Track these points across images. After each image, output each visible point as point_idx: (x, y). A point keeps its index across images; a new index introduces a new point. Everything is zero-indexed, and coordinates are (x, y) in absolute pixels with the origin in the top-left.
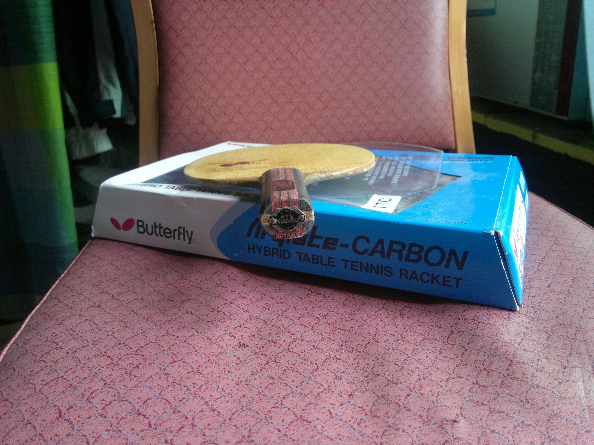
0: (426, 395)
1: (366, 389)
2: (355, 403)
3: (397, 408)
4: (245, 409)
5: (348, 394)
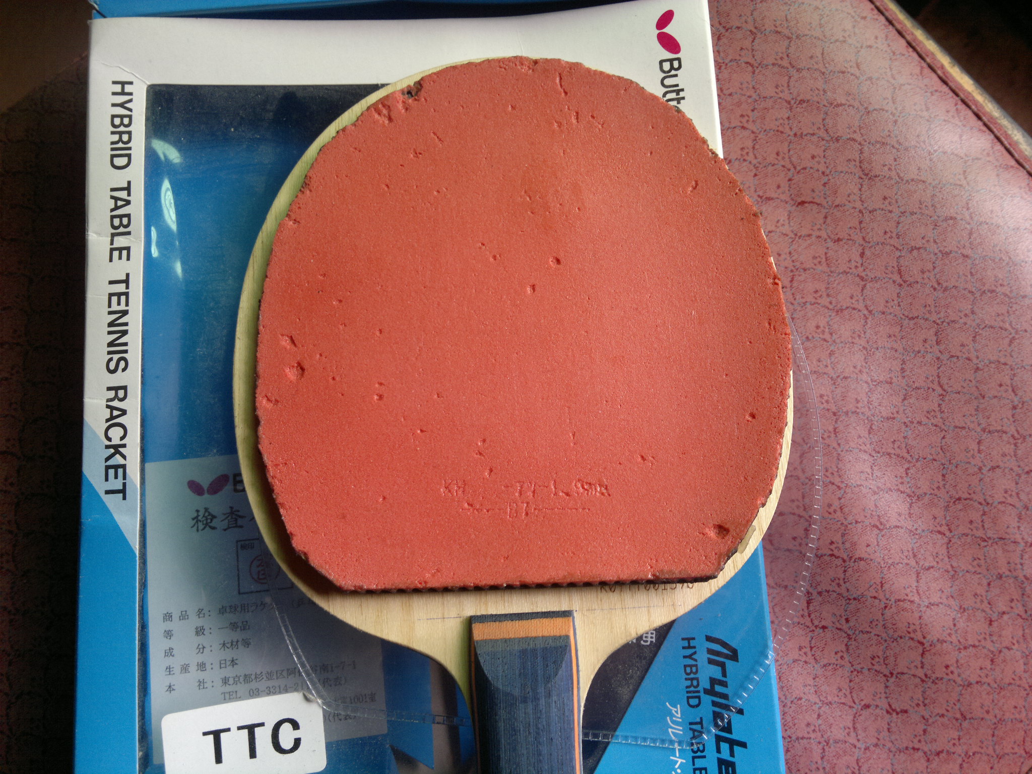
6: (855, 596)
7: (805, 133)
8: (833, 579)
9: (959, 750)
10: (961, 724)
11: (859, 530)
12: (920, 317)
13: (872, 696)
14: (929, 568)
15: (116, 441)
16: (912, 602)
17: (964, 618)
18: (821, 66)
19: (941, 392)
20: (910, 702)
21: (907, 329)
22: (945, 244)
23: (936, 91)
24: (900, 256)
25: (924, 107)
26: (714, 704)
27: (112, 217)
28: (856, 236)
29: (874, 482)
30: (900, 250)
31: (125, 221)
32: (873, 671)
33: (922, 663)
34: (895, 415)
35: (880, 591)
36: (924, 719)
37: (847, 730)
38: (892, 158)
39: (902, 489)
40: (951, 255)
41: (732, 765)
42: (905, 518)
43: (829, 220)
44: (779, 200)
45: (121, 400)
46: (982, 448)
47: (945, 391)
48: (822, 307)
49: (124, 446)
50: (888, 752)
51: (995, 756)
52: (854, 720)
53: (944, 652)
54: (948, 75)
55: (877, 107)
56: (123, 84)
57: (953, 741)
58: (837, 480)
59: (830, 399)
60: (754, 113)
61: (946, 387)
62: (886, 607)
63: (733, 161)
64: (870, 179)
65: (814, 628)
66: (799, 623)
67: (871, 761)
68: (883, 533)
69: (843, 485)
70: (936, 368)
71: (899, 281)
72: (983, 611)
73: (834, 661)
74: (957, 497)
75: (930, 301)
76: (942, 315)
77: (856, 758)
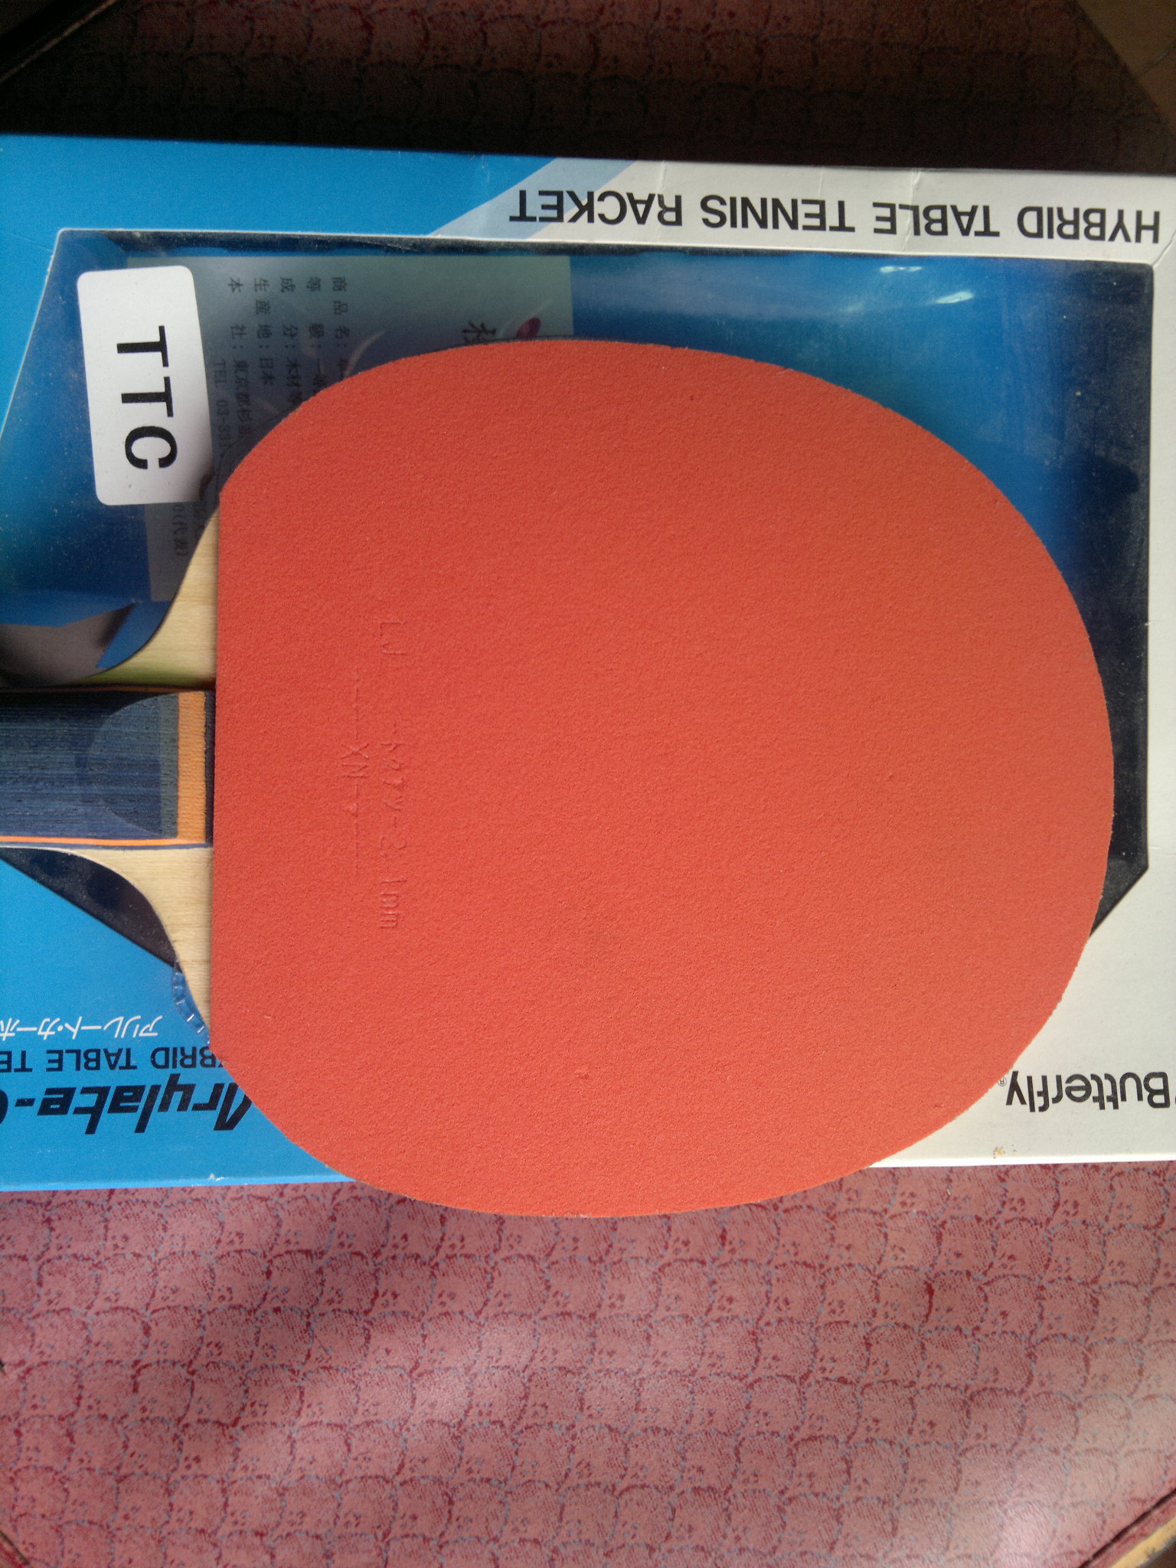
6: (313, 1325)
7: (1043, 1303)
8: (340, 1293)
9: (74, 1467)
10: (110, 1474)
11: (411, 1340)
12: (738, 1464)
13: (162, 1340)
14: (349, 1446)
15: (599, 207)
16: (299, 1413)
17: (269, 1494)
18: (1152, 1337)
19: (619, 1488)
20: (149, 1397)
21: (720, 1442)
22: (854, 1514)
23: (1104, 1522)
24: (837, 1441)
25: (1079, 1499)
26: (155, 1089)
27: (943, 209)
28: (872, 1373)
29: (484, 1370)
30: (848, 1442)
31: (937, 227)
32: (198, 1345)
33: (206, 1421)
34: (587, 1413)
35: (317, 1364)
36: (122, 1418)
37: (113, 1298)
38: (997, 1441)
39: (471, 1412)
40: (834, 1523)
41: (63, 1110)
42: (426, 1414)
43: (900, 1331)
44: (937, 1253)
45: (660, 216)
46: (528, 1545)
47: (621, 1494)
48: (763, 1309)
49: (591, 219)
50: (79, 1357)
51: (60, 1523)
52: (127, 1308)
53: (219, 1457)
54: (1130, 1543)
55: (1082, 1422)
56: (1155, 228)
57: (86, 1459)
58: (490, 1310)
59: (615, 1311)
60: (1080, 1223)
61: (626, 1496)
62: (293, 1371)
63: (1003, 1185)
64: (965, 1402)
65: (268, 1258)
66: (278, 1235)
67: (65, 1330)
68: (405, 1376)
69: (482, 1319)
70: (657, 1483)
71: (798, 1437)
72: (278, 1524)
73: (218, 1284)
74: (454, 1499)
75: (763, 1483)
76: (741, 1500)
77: (73, 1307)
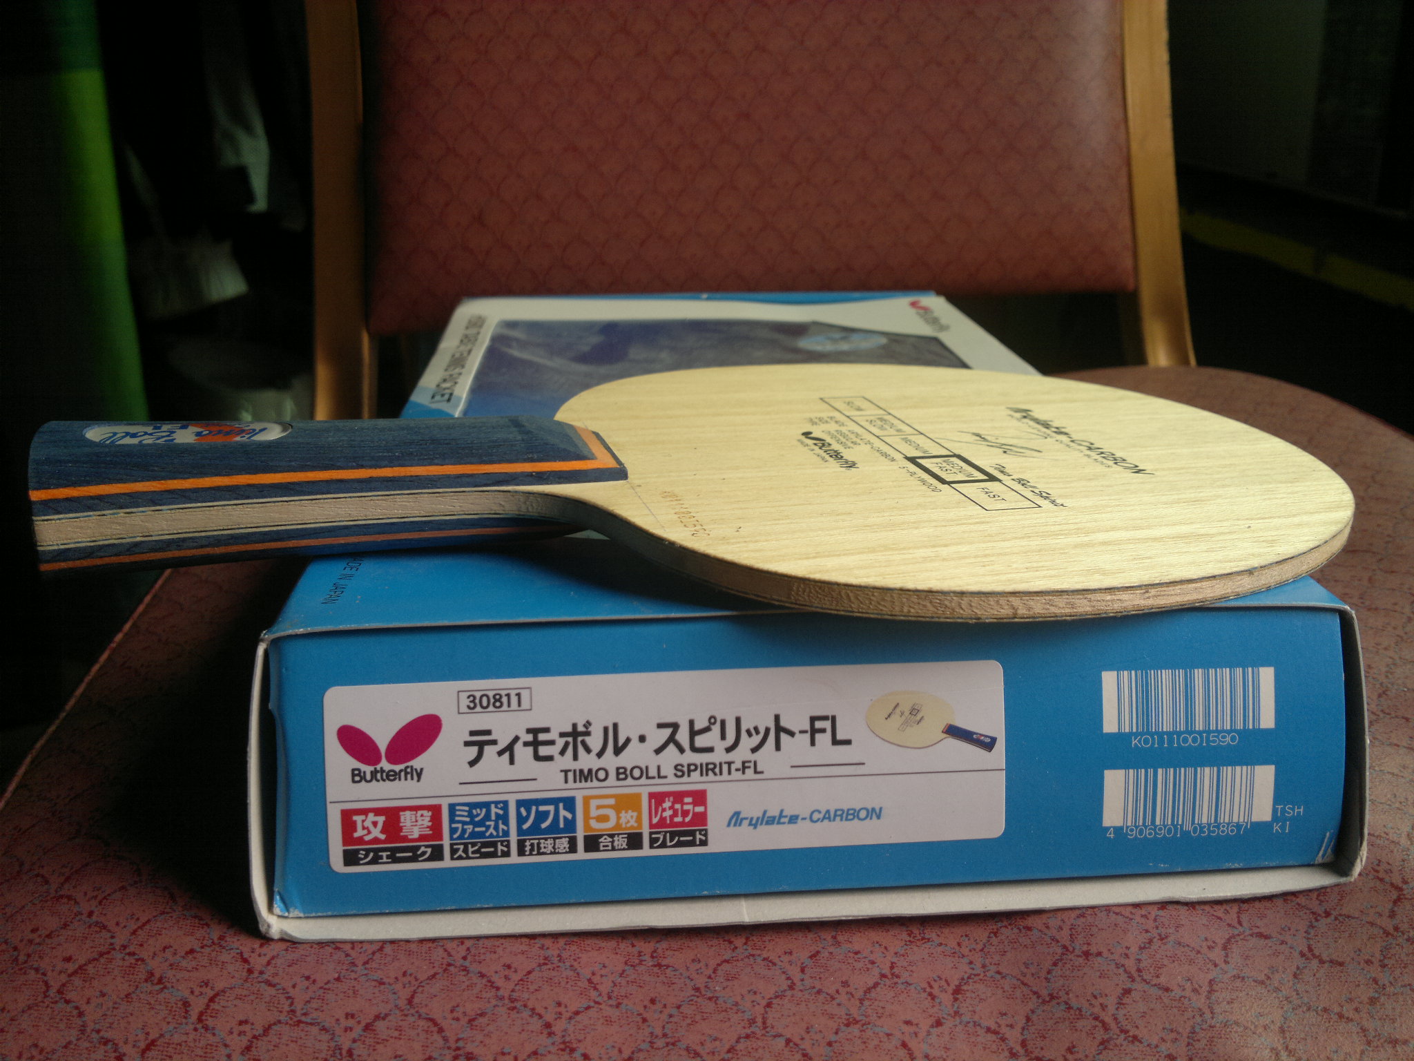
0: (1177, 993)
1: (998, 973)
2: (976, 1018)
3: (1100, 1034)
4: (660, 1043)
5: (950, 989)
